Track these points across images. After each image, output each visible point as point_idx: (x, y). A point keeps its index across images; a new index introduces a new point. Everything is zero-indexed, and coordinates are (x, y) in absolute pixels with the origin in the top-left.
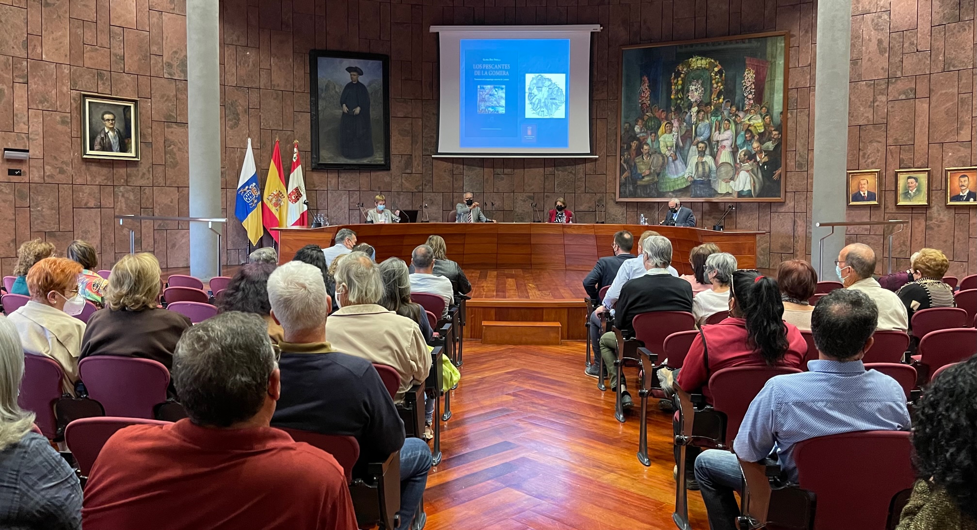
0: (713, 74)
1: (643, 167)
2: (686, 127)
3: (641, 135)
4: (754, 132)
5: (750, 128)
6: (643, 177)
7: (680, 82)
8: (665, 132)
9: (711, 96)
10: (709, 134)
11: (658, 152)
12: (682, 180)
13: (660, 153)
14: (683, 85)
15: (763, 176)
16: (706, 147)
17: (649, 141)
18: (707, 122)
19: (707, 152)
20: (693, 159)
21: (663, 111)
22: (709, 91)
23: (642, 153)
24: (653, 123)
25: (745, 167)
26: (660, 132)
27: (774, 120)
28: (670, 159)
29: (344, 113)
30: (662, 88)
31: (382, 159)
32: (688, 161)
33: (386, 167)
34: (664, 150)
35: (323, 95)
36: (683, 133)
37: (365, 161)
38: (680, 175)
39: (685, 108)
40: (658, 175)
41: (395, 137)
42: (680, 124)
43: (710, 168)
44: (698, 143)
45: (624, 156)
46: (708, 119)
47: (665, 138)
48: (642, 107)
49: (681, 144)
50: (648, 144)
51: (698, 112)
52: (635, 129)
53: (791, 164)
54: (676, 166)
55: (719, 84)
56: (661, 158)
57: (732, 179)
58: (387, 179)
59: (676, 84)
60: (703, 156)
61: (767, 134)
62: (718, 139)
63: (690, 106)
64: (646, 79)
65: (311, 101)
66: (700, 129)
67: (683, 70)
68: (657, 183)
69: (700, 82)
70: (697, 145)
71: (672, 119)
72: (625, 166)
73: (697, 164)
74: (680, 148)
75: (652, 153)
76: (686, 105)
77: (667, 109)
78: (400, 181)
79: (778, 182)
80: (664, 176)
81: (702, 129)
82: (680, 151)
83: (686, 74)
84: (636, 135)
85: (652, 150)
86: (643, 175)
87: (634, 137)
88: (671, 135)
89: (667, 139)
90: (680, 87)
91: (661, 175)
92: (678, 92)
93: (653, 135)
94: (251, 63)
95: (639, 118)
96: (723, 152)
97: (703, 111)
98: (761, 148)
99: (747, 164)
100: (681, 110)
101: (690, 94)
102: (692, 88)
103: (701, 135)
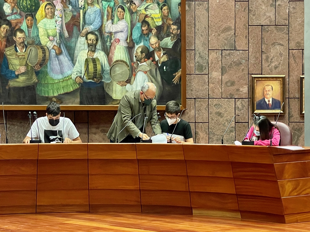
1: (16, 62)
2: (72, 11)
3: (13, 17)
4: (151, 25)
5: (147, 19)
6: (17, 76)
8: (46, 16)
10: (100, 23)
11: (36, 42)
12: (69, 82)
15: (162, 78)
19: (99, 45)
23: (15, 42)
25: (143, 67)
26: (38, 14)
27: (172, 12)
28: (53, 53)
32: (75, 55)
36: (69, 18)
38: (66, 75)
40: (38, 73)
42: (64, 7)
43: (102, 66)
44: (88, 33)
52: (5, 8)
53: (191, 65)
54: (60, 63)
56: (41, 52)
57: (129, 81)
60: (94, 51)
61: (165, 28)
62: (111, 30)
66: (89, 16)
70: (86, 36)
74: (65, 39)
75: (29, 44)
79: (178, 86)
80: (45, 76)
81: (92, 17)
86: (17, 73)
87: (4, 20)
88: (53, 20)
89: (48, 26)
91: (42, 75)
93: (29, 18)
96: (118, 47)
98: (159, 44)
99: (144, 63)
103: (91, 24)
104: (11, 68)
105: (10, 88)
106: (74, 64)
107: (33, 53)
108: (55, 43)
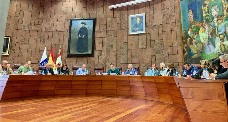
0: (222, 1)
1: (193, 50)
2: (212, 28)
3: (191, 35)
6: (194, 54)
7: (207, 8)
8: (202, 32)
9: (223, 12)
10: (225, 30)
13: (201, 42)
16: (224, 37)
17: (195, 37)
19: (225, 39)
22: (222, 10)
23: (192, 43)
24: (196, 29)
26: (200, 32)
28: (206, 45)
29: (79, 37)
30: (198, 13)
31: (91, 53)
34: (202, 41)
35: (73, 32)
36: (211, 31)
39: (210, 20)
40: (201, 53)
42: (209, 28)
44: (220, 35)
46: (223, 22)
47: (202, 35)
48: (190, 23)
49: (211, 37)
50: (194, 39)
51: (218, 20)
52: (188, 33)
54: (209, 48)
55: (227, 5)
56: (201, 45)
58: (93, 60)
59: (205, 10)
60: (223, 41)
63: (213, 18)
64: (191, 10)
65: (69, 34)
66: (220, 28)
67: (207, 3)
69: (217, 6)
71: (205, 26)
72: (185, 49)
73: (220, 45)
74: (210, 39)
76: (211, 18)
78: (98, 60)
81: (221, 28)
82: (211, 41)
83: (209, 4)
84: (189, 35)
86: (194, 53)
88: (205, 33)
90: (207, 11)
92: (206, 13)
93: (197, 34)
94: (51, 24)
97: (220, 19)
101: (212, 13)
102: (213, 10)
103: (221, 31)
104: (192, 52)
105: (192, 59)
106: (215, 48)
107: (199, 46)
108: (206, 41)
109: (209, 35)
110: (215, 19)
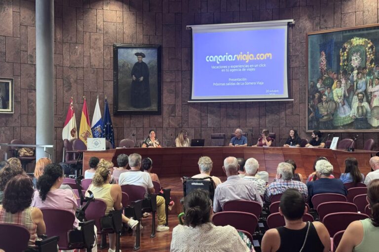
0: (367, 49)
1: (323, 110)
2: (350, 83)
7: (346, 55)
8: (337, 87)
9: (366, 63)
10: (365, 88)
11: (332, 100)
12: (349, 119)
13: (334, 101)
14: (348, 56)
16: (364, 97)
17: (326, 93)
18: (364, 80)
19: (365, 99)
20: (355, 104)
21: (335, 73)
22: (364, 60)
23: (322, 101)
24: (328, 81)
26: (333, 87)
29: (133, 81)
30: (334, 59)
31: (156, 108)
32: (352, 105)
33: (159, 112)
34: (336, 99)
35: (121, 70)
37: (146, 109)
39: (349, 71)
40: (333, 115)
41: (165, 94)
42: (346, 82)
43: (366, 110)
45: (310, 103)
46: (364, 78)
47: (336, 91)
48: (321, 71)
49: (347, 95)
51: (358, 73)
52: (317, 85)
55: (372, 55)
58: (160, 120)
59: (343, 56)
60: (362, 102)
62: (372, 91)
64: (324, 53)
65: (114, 74)
66: (360, 84)
67: (347, 47)
68: (332, 120)
69: (359, 54)
70: (358, 95)
71: (341, 79)
72: (311, 109)
73: (358, 108)
74: (346, 97)
75: (329, 101)
76: (350, 69)
77: (338, 72)
78: (168, 121)
80: (337, 116)
81: (361, 85)
82: (347, 99)
83: (350, 49)
84: (318, 89)
85: (328, 99)
86: (323, 115)
87: (317, 91)
88: (341, 89)
89: (338, 92)
90: (345, 58)
91: (335, 115)
92: (344, 61)
94: (78, 53)
95: (320, 78)
96: (375, 99)
97: (361, 73)
100: (347, 73)
101: (352, 62)
102: (354, 58)
103: (360, 89)
104: (320, 113)
108: (341, 100)
109: (345, 91)
110: (356, 72)
